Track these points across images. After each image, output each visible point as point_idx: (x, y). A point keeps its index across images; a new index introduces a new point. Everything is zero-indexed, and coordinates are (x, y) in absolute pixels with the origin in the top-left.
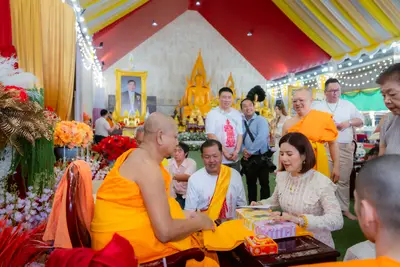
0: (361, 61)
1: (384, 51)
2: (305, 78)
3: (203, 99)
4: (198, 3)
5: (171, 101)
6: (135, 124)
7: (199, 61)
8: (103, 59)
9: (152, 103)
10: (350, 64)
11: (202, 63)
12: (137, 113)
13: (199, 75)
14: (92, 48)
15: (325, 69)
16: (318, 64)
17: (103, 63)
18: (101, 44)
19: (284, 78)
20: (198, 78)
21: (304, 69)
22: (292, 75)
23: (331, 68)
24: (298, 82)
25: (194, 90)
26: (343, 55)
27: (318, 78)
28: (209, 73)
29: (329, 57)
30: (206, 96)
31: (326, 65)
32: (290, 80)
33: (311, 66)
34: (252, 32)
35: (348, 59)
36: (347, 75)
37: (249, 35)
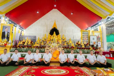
2: (94, 28)
4: (55, 6)
10: (109, 19)
15: (100, 23)
21: (94, 24)
22: (90, 27)
23: (102, 23)
27: (98, 27)
29: (101, 18)
32: (89, 29)
34: (73, 13)
35: (108, 18)
36: (109, 24)
37: (72, 14)
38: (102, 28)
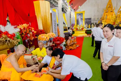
5: (98, 18)
6: (81, 29)
7: (110, 1)
8: (74, 8)
9: (90, 20)
13: (109, 7)
14: (69, 6)
17: (74, 9)
18: (72, 4)
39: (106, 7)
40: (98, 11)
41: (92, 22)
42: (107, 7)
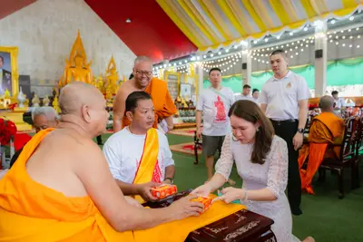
0: (220, 53)
1: (236, 47)
3: (83, 80)
5: (47, 81)
6: (5, 106)
7: (79, 42)
9: (25, 83)
10: (212, 55)
11: (81, 44)
12: (7, 92)
13: (79, 55)
15: (193, 58)
16: (188, 54)
19: (160, 64)
20: (78, 59)
21: (176, 57)
22: (167, 61)
23: (198, 58)
24: (172, 68)
25: (73, 71)
26: (206, 47)
27: (188, 65)
28: (89, 54)
29: (196, 48)
30: (87, 77)
31: (194, 55)
32: (165, 66)
33: (182, 55)
34: (131, 19)
35: (210, 52)
36: (212, 64)
37: (128, 21)
38: (197, 69)
39: (68, 53)
40: (45, 58)
41: (33, 89)
42: (72, 54)
